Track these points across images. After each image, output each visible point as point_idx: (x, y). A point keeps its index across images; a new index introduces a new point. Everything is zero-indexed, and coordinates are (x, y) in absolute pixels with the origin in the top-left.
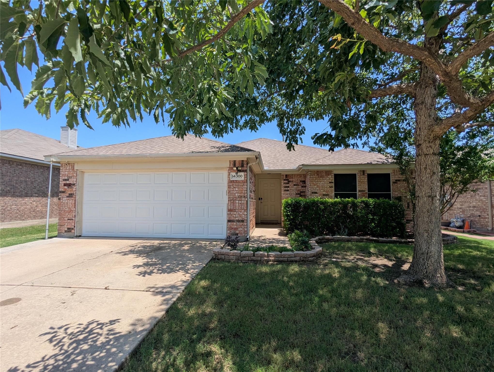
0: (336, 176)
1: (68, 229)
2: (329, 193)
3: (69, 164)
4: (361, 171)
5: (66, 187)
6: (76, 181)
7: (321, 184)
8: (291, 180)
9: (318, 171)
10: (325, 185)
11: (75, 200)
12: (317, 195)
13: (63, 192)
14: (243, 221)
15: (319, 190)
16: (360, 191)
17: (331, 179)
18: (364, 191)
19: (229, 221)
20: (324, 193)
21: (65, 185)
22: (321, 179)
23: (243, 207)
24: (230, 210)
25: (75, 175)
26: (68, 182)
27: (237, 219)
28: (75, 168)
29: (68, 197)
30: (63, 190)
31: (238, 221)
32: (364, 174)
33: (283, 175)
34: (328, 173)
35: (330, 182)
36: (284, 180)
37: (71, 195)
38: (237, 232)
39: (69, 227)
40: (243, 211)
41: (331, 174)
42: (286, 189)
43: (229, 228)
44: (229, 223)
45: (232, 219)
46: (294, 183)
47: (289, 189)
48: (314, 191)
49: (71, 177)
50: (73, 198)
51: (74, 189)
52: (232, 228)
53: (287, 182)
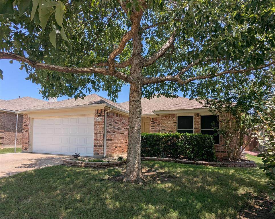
0: (179, 118)
1: (26, 148)
2: (173, 130)
3: (26, 114)
4: (196, 114)
5: (25, 127)
6: (29, 123)
7: (168, 124)
8: (156, 121)
9: (166, 115)
10: (171, 124)
11: (29, 134)
12: (165, 131)
13: (24, 129)
14: (101, 146)
15: (167, 128)
16: (195, 128)
17: (175, 120)
18: (198, 128)
19: (94, 146)
20: (170, 130)
21: (25, 125)
22: (168, 120)
23: (101, 137)
24: (95, 140)
25: (28, 120)
26: (26, 124)
27: (98, 145)
28: (29, 117)
29: (25, 132)
30: (24, 128)
31: (99, 146)
32: (198, 116)
33: (150, 118)
34: (173, 116)
35: (174, 122)
36: (151, 122)
37: (27, 131)
38: (98, 152)
39: (26, 147)
40: (101, 140)
41: (175, 116)
42: (153, 127)
43: (95, 150)
44: (95, 147)
45: (96, 145)
46: (158, 124)
47: (154, 127)
48: (163, 129)
49: (27, 121)
50: (27, 132)
51: (28, 128)
52: (96, 150)
53: (153, 123)
